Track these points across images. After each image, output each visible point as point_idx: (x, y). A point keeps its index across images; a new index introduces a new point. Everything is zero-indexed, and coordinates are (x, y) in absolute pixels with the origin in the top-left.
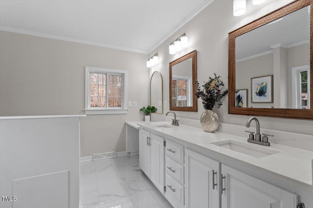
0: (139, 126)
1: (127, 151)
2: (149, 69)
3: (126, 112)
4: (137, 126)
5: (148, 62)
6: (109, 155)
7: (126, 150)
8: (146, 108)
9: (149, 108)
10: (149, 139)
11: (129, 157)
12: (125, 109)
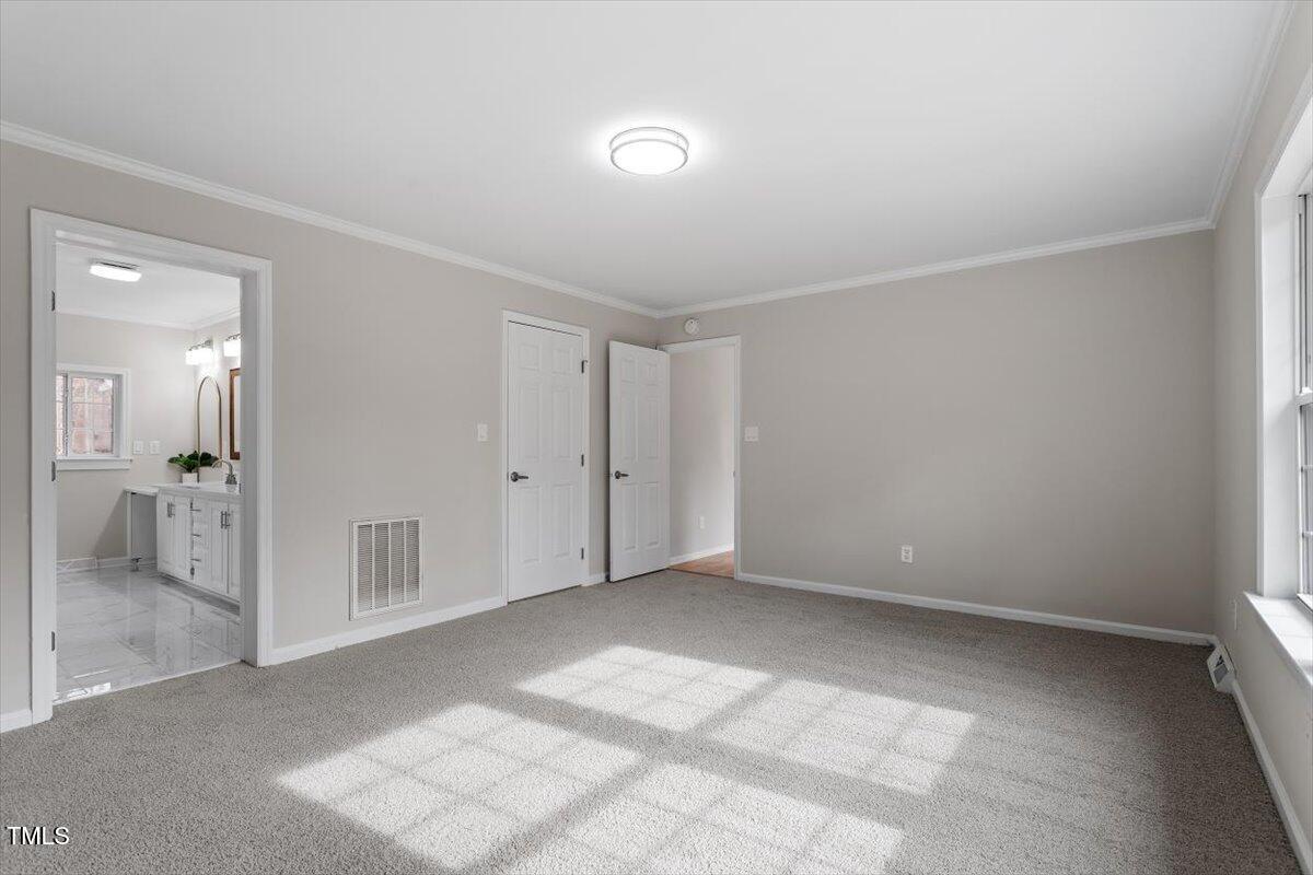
0: (156, 490)
1: (129, 557)
2: (195, 370)
3: (128, 466)
4: (150, 491)
5: (188, 353)
6: (76, 565)
7: (125, 555)
8: (186, 455)
9: (194, 456)
10: (170, 506)
11: (136, 570)
12: (123, 457)
